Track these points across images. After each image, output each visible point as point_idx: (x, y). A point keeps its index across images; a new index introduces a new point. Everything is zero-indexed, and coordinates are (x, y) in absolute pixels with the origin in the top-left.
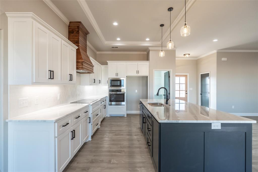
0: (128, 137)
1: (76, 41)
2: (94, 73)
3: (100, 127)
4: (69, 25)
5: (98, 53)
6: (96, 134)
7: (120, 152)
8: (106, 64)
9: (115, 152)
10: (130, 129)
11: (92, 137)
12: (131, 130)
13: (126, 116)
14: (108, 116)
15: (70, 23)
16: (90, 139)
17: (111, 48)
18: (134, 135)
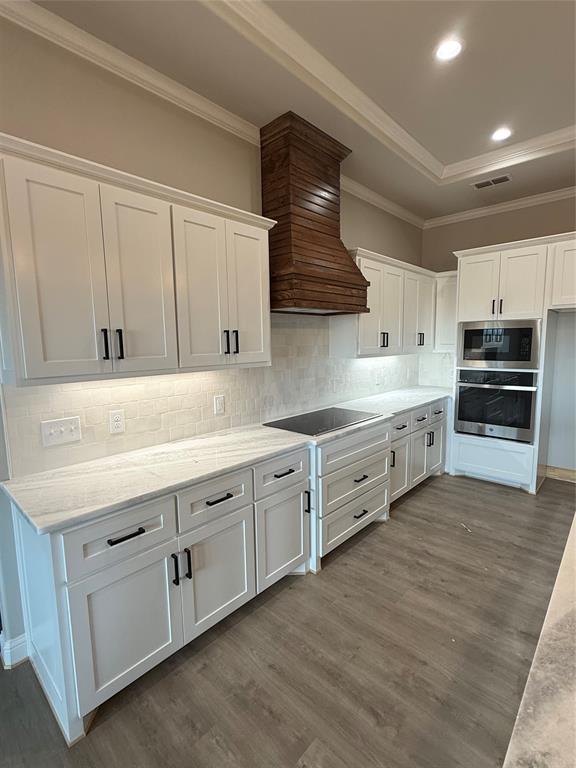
0: (474, 627)
1: (281, 200)
2: (368, 311)
3: (385, 517)
4: (262, 143)
5: (427, 225)
6: (350, 551)
7: (376, 715)
8: (451, 265)
9: (357, 694)
10: (515, 578)
11: (325, 561)
12: (517, 588)
13: (532, 490)
14: (452, 473)
15: (262, 131)
16: (313, 565)
17: (475, 188)
18: (522, 628)
